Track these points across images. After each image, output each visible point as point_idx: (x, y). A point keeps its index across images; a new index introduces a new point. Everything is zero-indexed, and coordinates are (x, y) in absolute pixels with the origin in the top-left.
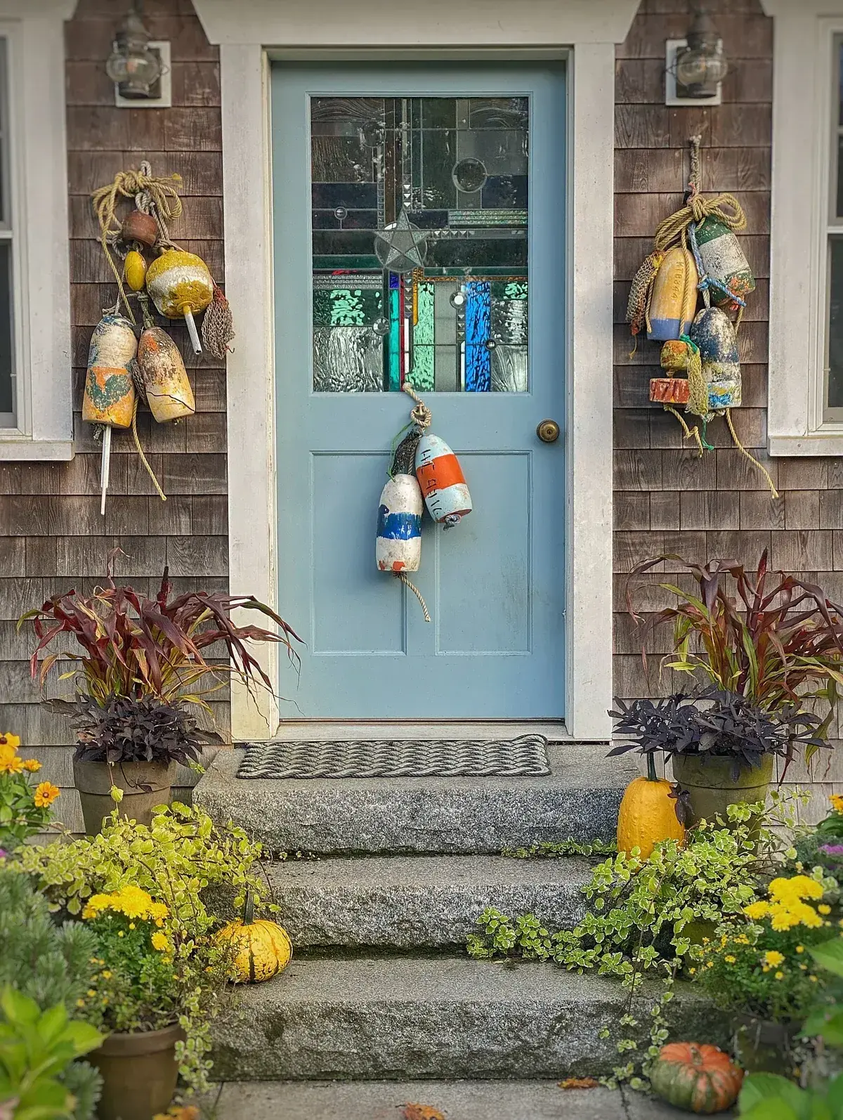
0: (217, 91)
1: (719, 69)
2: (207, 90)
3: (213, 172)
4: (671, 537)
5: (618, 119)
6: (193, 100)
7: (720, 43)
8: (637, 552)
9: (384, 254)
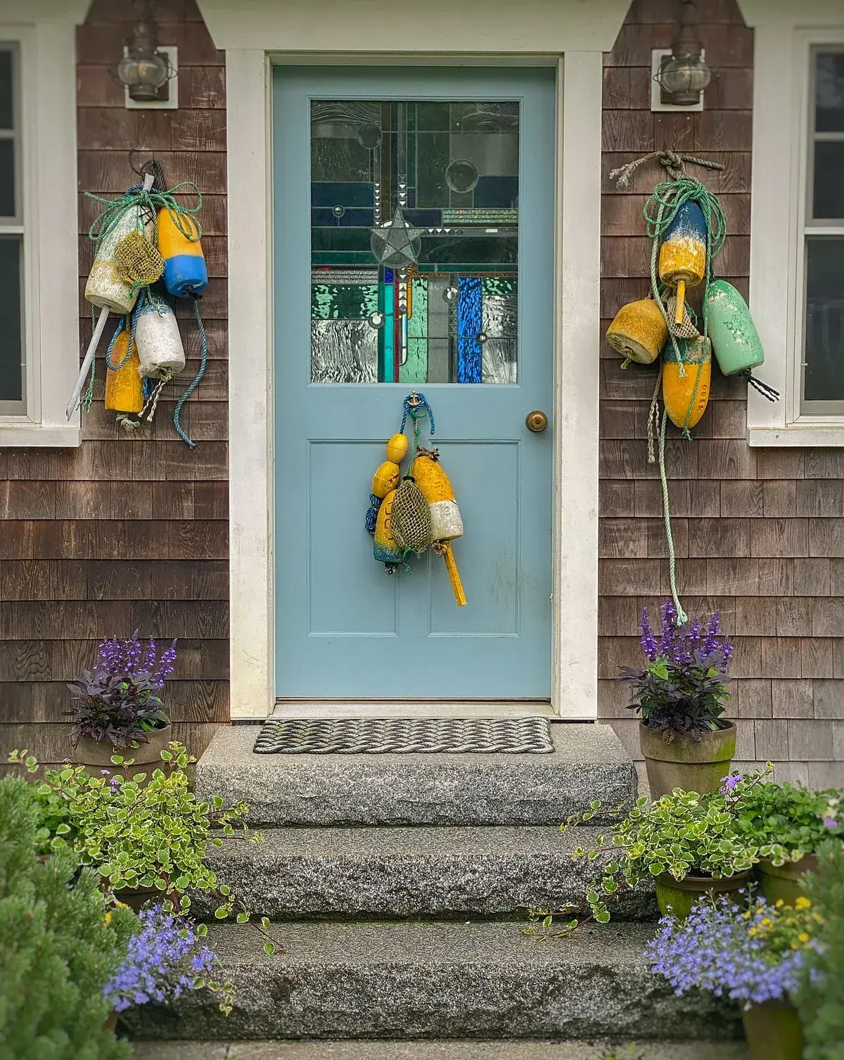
0: (222, 95)
1: (702, 77)
2: (212, 93)
3: (217, 172)
4: (654, 524)
5: (606, 124)
6: (199, 102)
7: (703, 52)
8: (622, 538)
9: (380, 251)
